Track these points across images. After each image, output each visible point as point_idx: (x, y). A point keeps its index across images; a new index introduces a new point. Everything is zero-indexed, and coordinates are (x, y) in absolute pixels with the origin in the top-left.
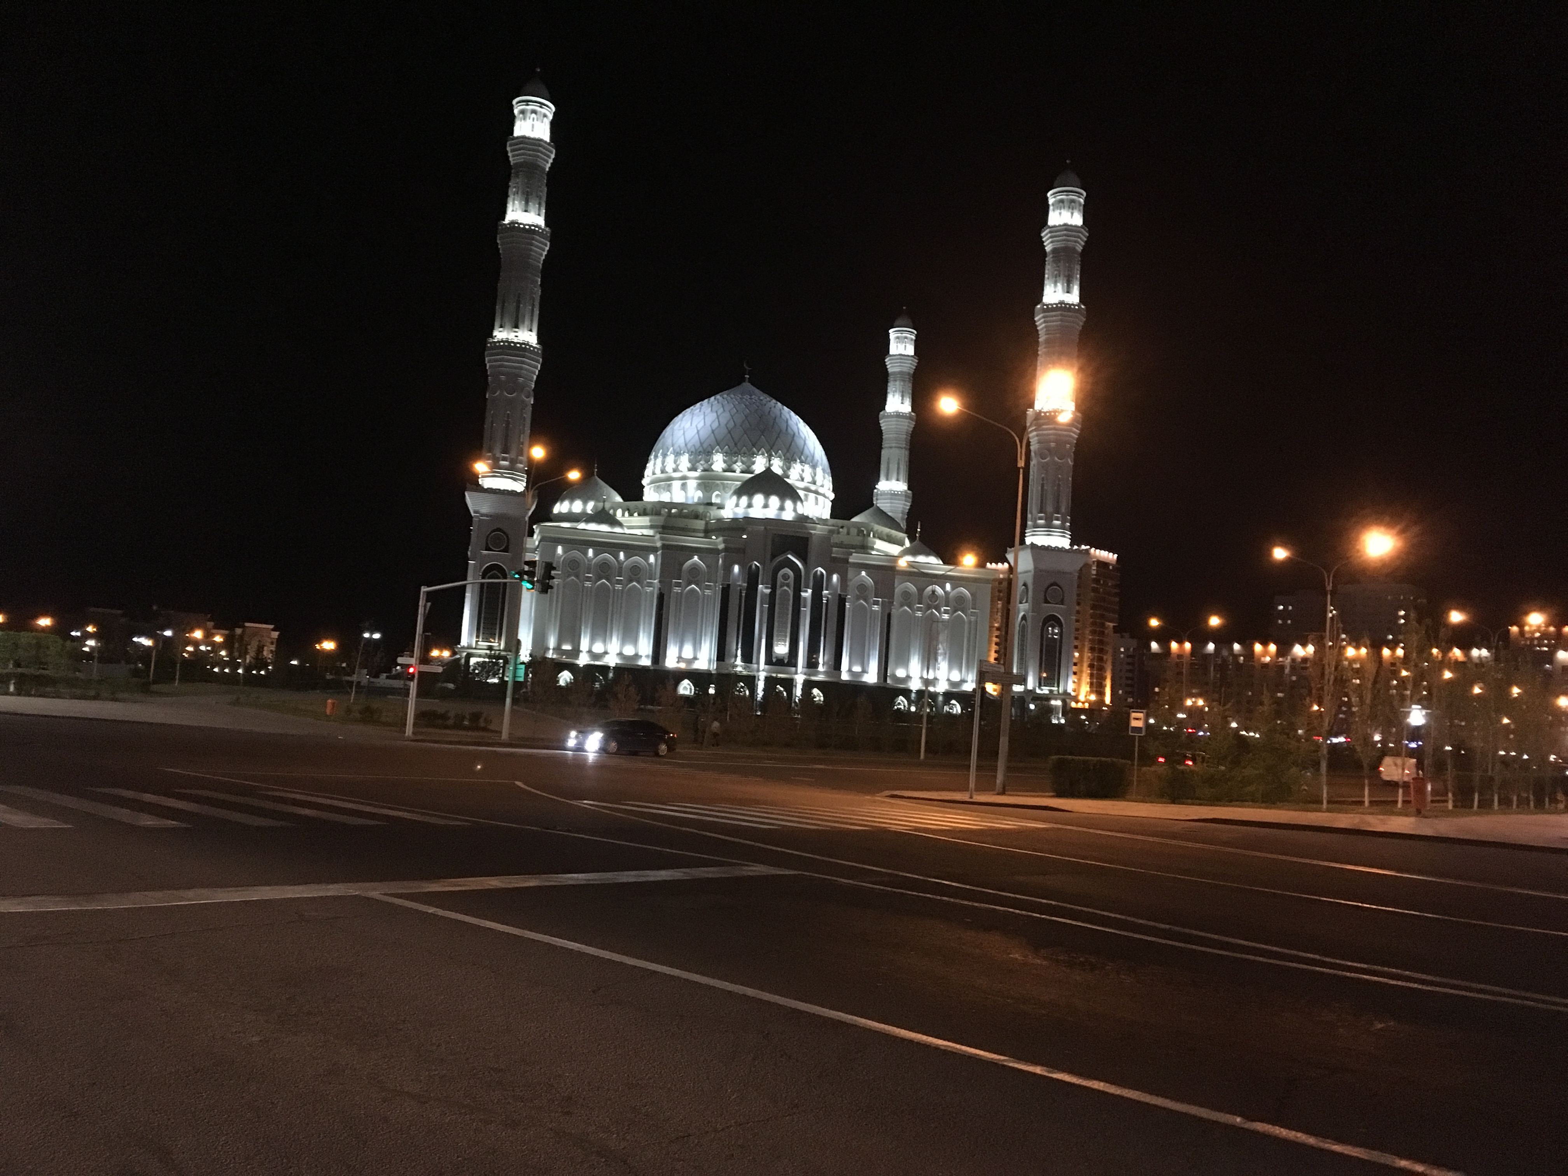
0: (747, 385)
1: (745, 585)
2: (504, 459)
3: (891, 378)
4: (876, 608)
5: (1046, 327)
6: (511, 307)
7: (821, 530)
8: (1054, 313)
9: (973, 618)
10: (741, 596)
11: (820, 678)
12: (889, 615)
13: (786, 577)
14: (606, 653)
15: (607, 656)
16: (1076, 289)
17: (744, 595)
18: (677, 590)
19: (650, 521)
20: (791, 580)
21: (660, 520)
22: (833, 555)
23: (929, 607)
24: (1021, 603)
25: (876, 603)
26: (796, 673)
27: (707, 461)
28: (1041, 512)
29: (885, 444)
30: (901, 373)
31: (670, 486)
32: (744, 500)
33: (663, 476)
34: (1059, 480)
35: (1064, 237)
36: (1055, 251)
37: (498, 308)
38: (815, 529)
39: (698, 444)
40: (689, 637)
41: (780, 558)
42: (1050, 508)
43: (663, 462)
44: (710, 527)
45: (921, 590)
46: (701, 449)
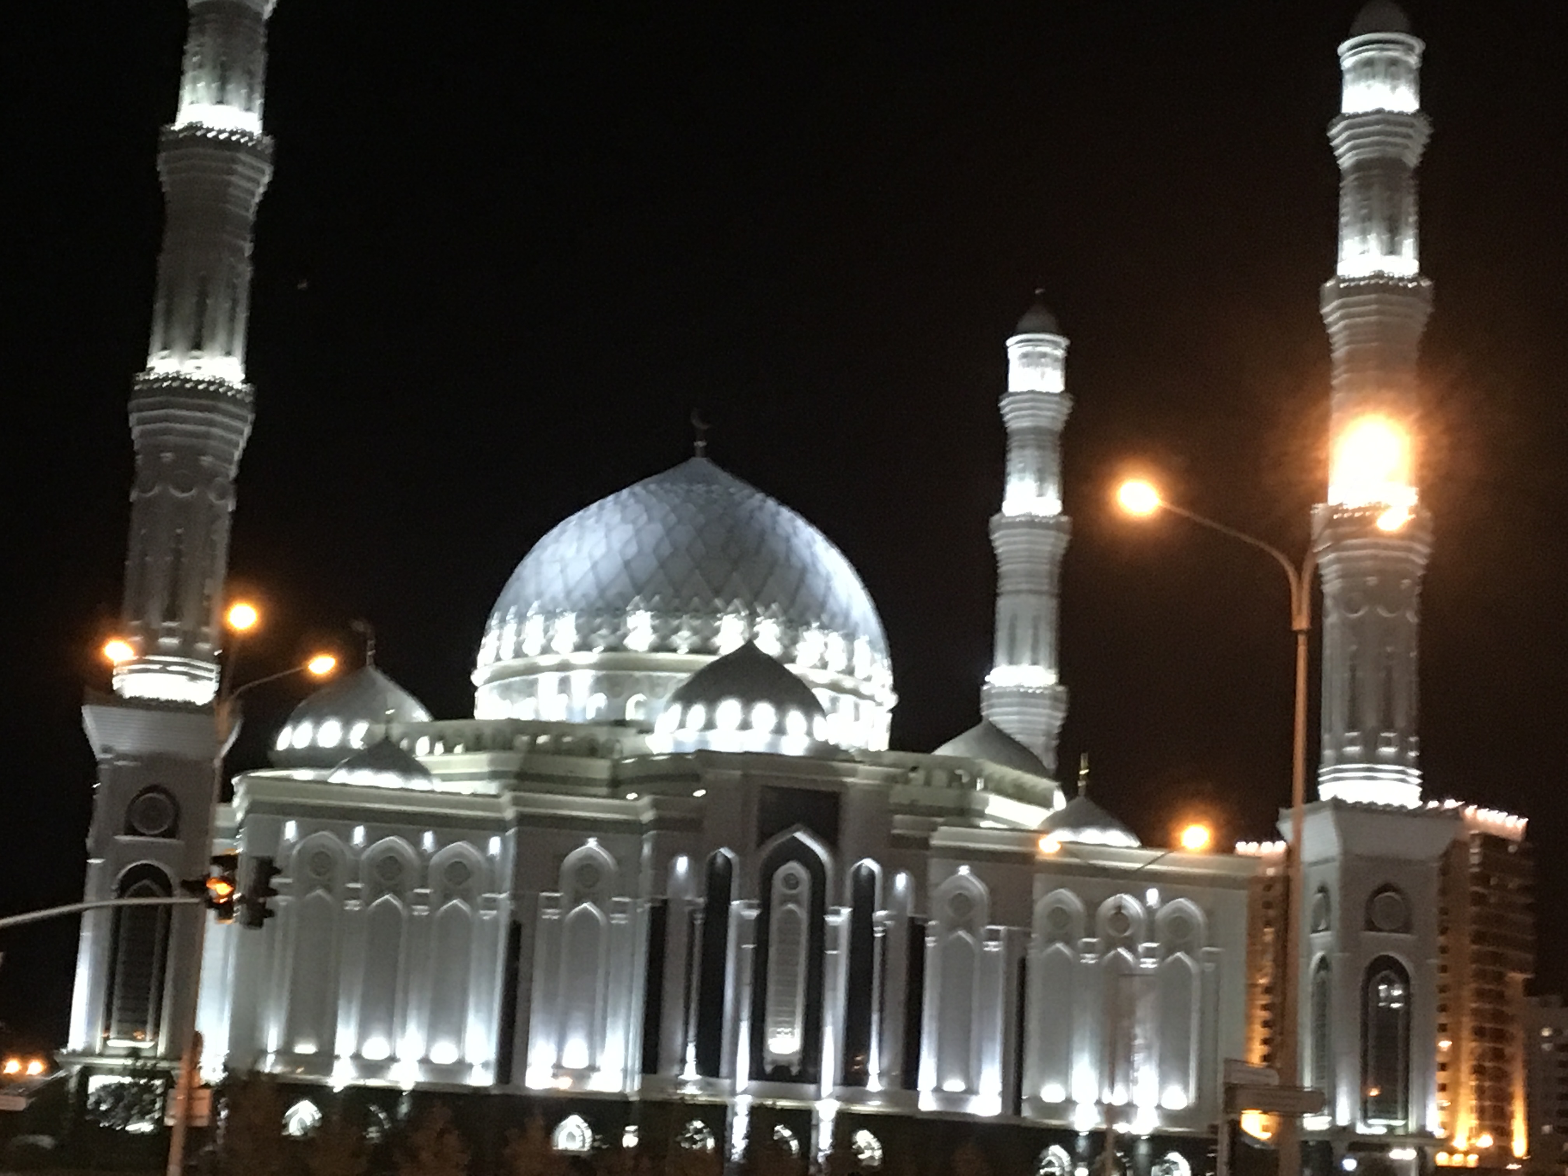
0: (700, 464)
1: (701, 900)
2: (170, 633)
3: (1013, 443)
4: (993, 947)
5: (1346, 327)
6: (187, 305)
7: (868, 776)
8: (1362, 298)
9: (1209, 966)
10: (692, 925)
11: (872, 1107)
12: (1023, 966)
13: (792, 882)
14: (393, 1059)
15: (395, 1067)
16: (1409, 246)
17: (698, 922)
18: (551, 914)
19: (492, 762)
20: (804, 889)
21: (512, 761)
22: (896, 831)
23: (1111, 944)
24: (1315, 931)
25: (993, 936)
26: (818, 1097)
27: (615, 629)
28: (1352, 727)
29: (1005, 585)
30: (1036, 431)
31: (534, 683)
32: (698, 711)
33: (519, 662)
34: (1389, 656)
35: (1376, 138)
36: (1359, 166)
37: (159, 306)
38: (853, 773)
39: (594, 593)
40: (578, 1017)
41: (780, 839)
42: (1371, 720)
43: (519, 633)
44: (624, 775)
45: (1092, 906)
46: (600, 604)
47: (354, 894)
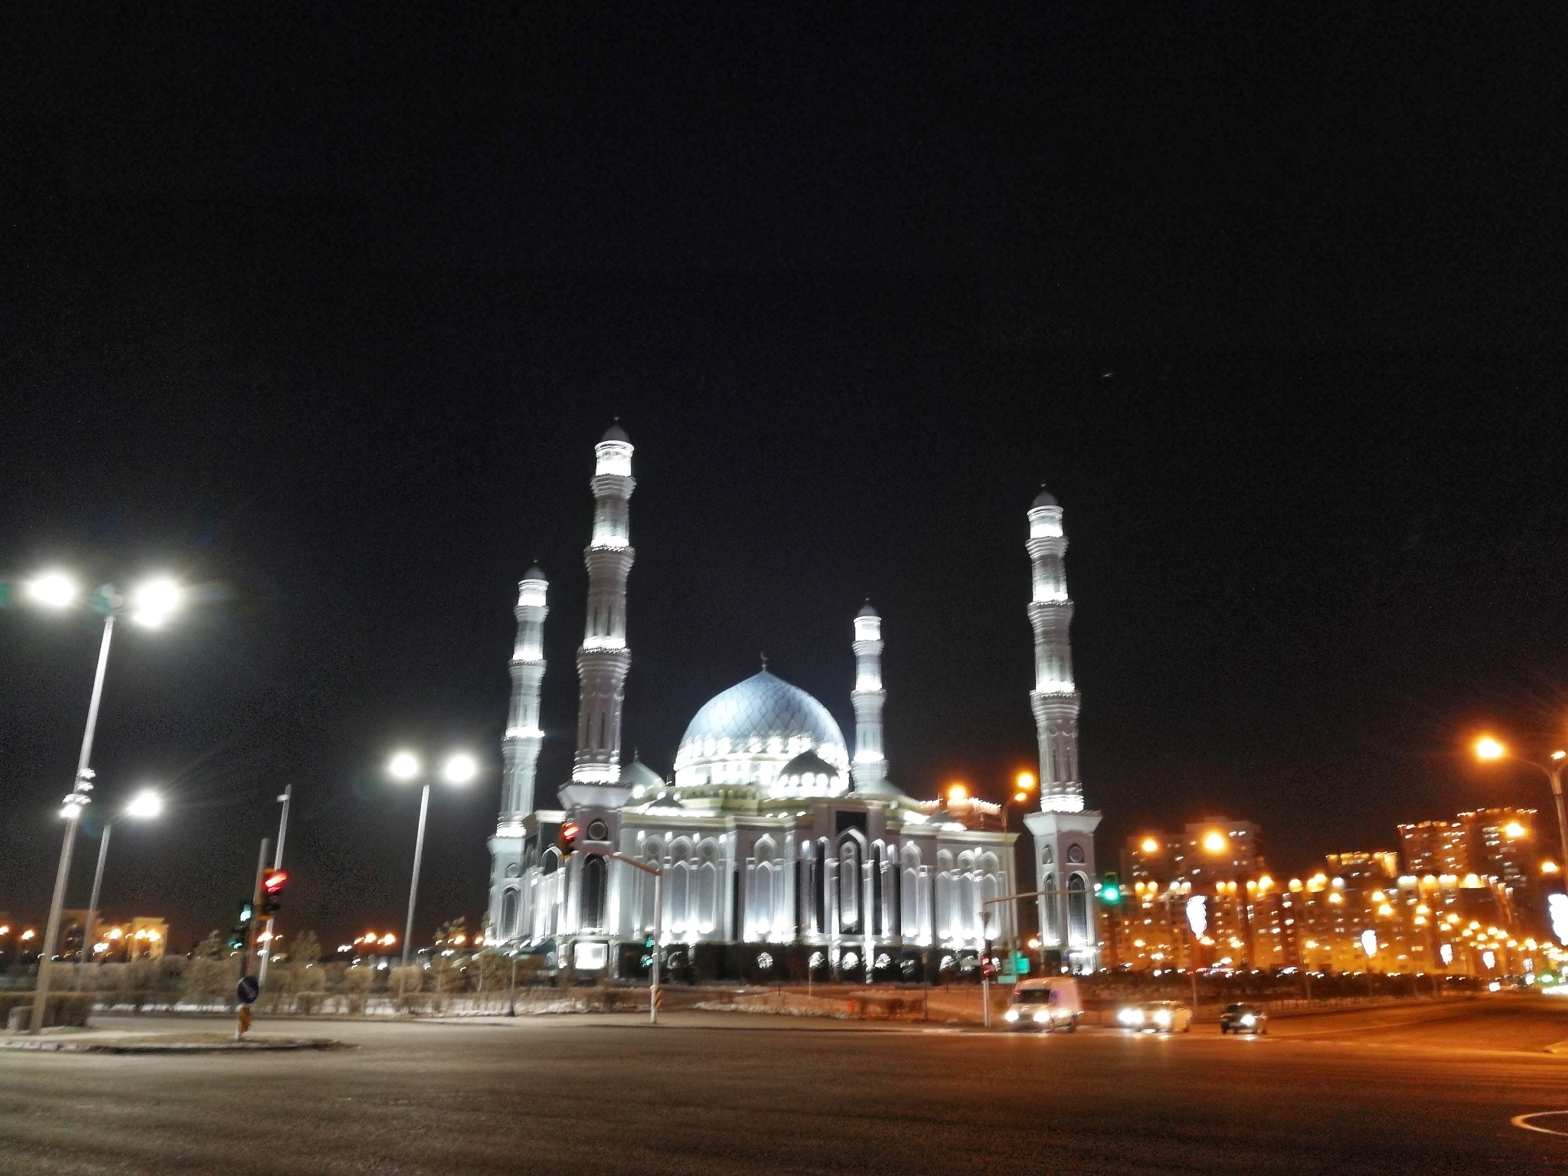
0: (764, 673)
1: (815, 859)
2: (601, 754)
3: (861, 660)
4: (923, 875)
6: (603, 617)
7: (877, 805)
8: (1048, 609)
9: (1001, 879)
10: (811, 871)
11: (886, 943)
12: (934, 881)
13: (849, 850)
14: (684, 932)
15: (686, 935)
16: (1063, 588)
17: (813, 869)
18: (751, 867)
19: (711, 803)
20: (853, 853)
22: (887, 828)
23: (963, 872)
24: (1045, 863)
25: (923, 870)
26: (864, 940)
28: (1056, 780)
29: (859, 719)
30: (870, 656)
34: (1068, 751)
36: (1042, 558)
37: (590, 618)
38: (871, 804)
40: (763, 911)
41: (844, 834)
42: (1064, 777)
45: (956, 855)
47: (667, 861)
